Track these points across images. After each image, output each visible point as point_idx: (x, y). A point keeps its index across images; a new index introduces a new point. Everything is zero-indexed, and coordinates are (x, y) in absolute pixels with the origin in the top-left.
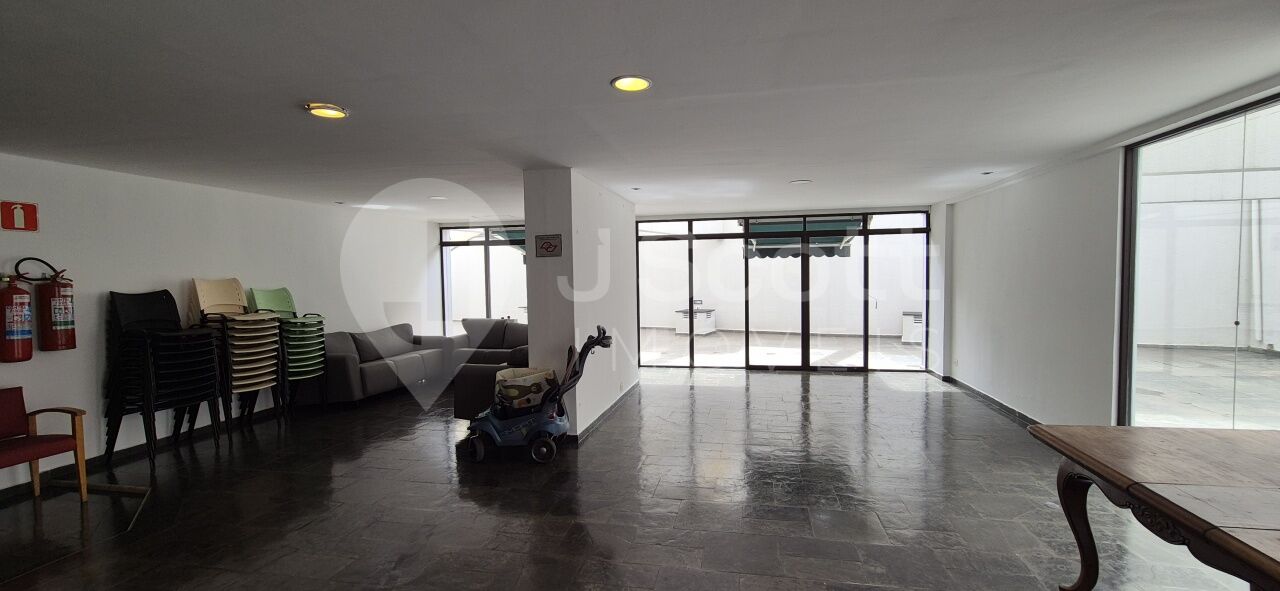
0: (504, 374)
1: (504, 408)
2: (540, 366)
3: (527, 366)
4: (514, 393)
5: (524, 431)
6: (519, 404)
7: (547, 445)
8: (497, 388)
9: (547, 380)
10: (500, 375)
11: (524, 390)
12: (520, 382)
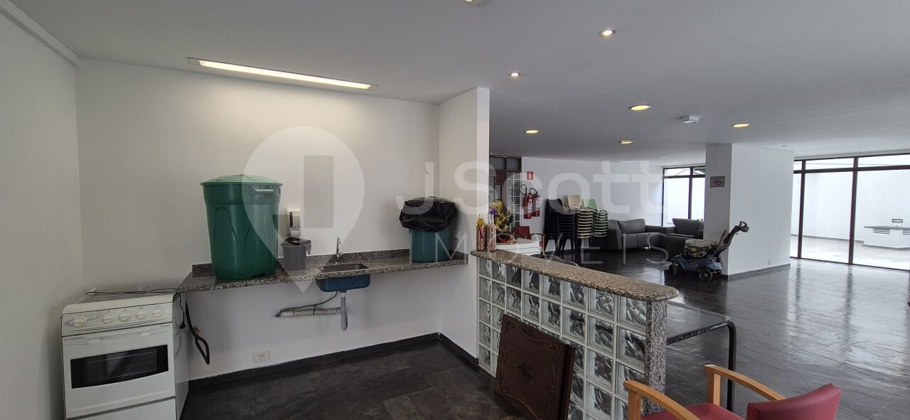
0: (690, 241)
1: (688, 255)
2: (709, 239)
3: (702, 238)
4: (694, 250)
5: (697, 265)
6: (697, 255)
7: (707, 273)
8: (686, 247)
9: (712, 246)
10: (687, 241)
11: (699, 249)
12: (697, 245)
